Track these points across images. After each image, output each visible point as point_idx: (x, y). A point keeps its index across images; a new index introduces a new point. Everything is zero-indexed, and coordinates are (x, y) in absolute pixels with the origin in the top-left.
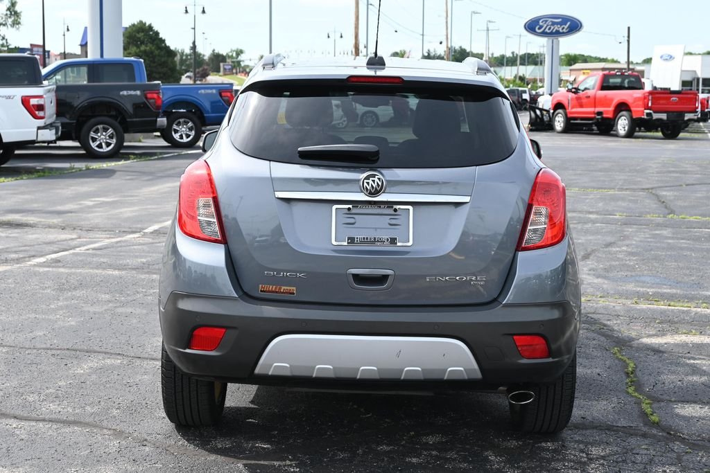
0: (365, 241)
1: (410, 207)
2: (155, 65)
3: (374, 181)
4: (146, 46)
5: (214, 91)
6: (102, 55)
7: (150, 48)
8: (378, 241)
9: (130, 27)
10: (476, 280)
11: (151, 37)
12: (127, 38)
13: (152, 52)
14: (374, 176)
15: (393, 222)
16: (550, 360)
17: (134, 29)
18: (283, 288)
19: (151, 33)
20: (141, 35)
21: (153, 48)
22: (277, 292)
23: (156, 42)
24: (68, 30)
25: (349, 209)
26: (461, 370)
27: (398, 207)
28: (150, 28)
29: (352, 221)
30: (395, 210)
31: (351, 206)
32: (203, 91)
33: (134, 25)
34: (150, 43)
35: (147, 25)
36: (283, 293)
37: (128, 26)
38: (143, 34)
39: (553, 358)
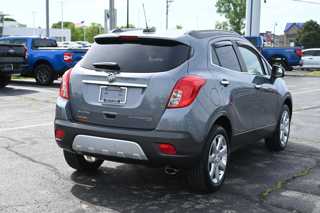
0: (110, 101)
1: (126, 88)
2: (317, 40)
3: (111, 77)
4: (313, 31)
5: (292, 50)
6: (250, 35)
7: (315, 32)
8: (114, 101)
9: (306, 23)
10: (148, 119)
11: (315, 27)
12: (304, 28)
13: (315, 34)
14: (111, 75)
15: (120, 94)
16: (177, 156)
17: (308, 24)
18: (84, 117)
19: (316, 25)
20: (311, 26)
21: (316, 32)
22: (82, 119)
23: (317, 29)
24: (276, 25)
25: (106, 88)
26: (138, 156)
27: (121, 88)
28: (316, 23)
29: (107, 92)
30: (121, 89)
31: (106, 87)
32: (287, 50)
33: (308, 22)
34: (315, 30)
35: (314, 21)
36: (83, 119)
37: (305, 22)
38: (312, 26)
39: (178, 155)
